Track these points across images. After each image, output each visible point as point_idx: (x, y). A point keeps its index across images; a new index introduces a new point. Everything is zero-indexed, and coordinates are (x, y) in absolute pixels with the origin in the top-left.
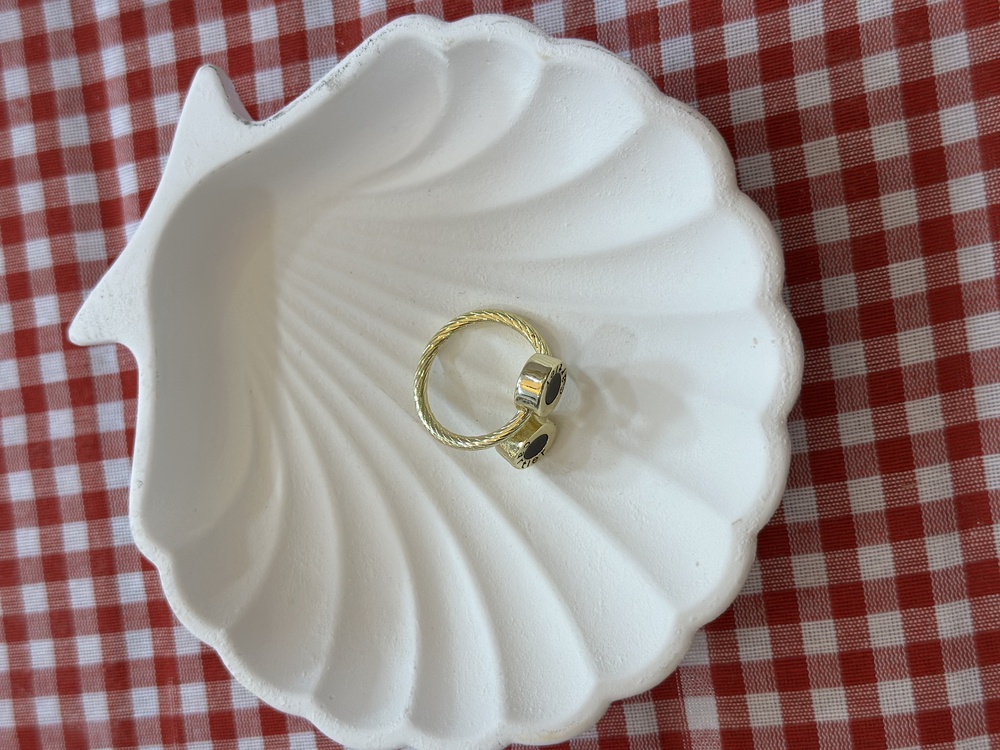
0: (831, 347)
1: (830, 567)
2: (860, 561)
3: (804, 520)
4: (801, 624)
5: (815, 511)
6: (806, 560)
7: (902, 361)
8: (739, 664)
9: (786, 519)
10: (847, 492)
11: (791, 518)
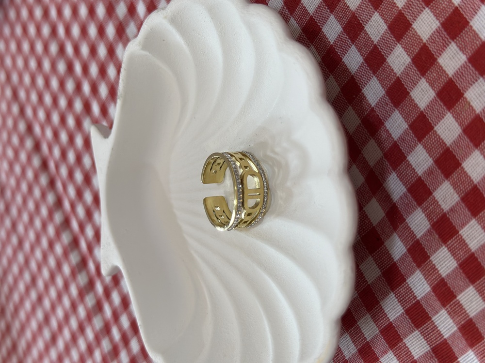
0: (387, 60)
1: (455, 186)
2: (468, 171)
3: (427, 167)
4: (460, 233)
5: (429, 157)
6: (441, 191)
7: (423, 39)
8: (443, 280)
9: (418, 172)
10: (438, 135)
11: (420, 170)
